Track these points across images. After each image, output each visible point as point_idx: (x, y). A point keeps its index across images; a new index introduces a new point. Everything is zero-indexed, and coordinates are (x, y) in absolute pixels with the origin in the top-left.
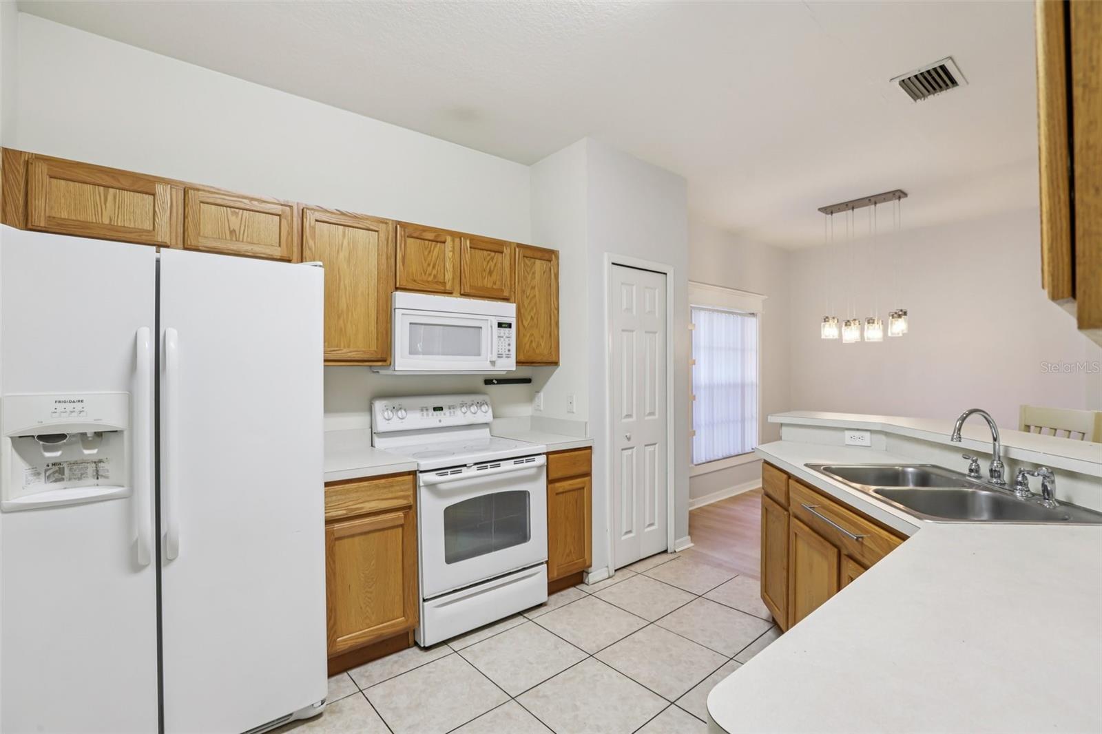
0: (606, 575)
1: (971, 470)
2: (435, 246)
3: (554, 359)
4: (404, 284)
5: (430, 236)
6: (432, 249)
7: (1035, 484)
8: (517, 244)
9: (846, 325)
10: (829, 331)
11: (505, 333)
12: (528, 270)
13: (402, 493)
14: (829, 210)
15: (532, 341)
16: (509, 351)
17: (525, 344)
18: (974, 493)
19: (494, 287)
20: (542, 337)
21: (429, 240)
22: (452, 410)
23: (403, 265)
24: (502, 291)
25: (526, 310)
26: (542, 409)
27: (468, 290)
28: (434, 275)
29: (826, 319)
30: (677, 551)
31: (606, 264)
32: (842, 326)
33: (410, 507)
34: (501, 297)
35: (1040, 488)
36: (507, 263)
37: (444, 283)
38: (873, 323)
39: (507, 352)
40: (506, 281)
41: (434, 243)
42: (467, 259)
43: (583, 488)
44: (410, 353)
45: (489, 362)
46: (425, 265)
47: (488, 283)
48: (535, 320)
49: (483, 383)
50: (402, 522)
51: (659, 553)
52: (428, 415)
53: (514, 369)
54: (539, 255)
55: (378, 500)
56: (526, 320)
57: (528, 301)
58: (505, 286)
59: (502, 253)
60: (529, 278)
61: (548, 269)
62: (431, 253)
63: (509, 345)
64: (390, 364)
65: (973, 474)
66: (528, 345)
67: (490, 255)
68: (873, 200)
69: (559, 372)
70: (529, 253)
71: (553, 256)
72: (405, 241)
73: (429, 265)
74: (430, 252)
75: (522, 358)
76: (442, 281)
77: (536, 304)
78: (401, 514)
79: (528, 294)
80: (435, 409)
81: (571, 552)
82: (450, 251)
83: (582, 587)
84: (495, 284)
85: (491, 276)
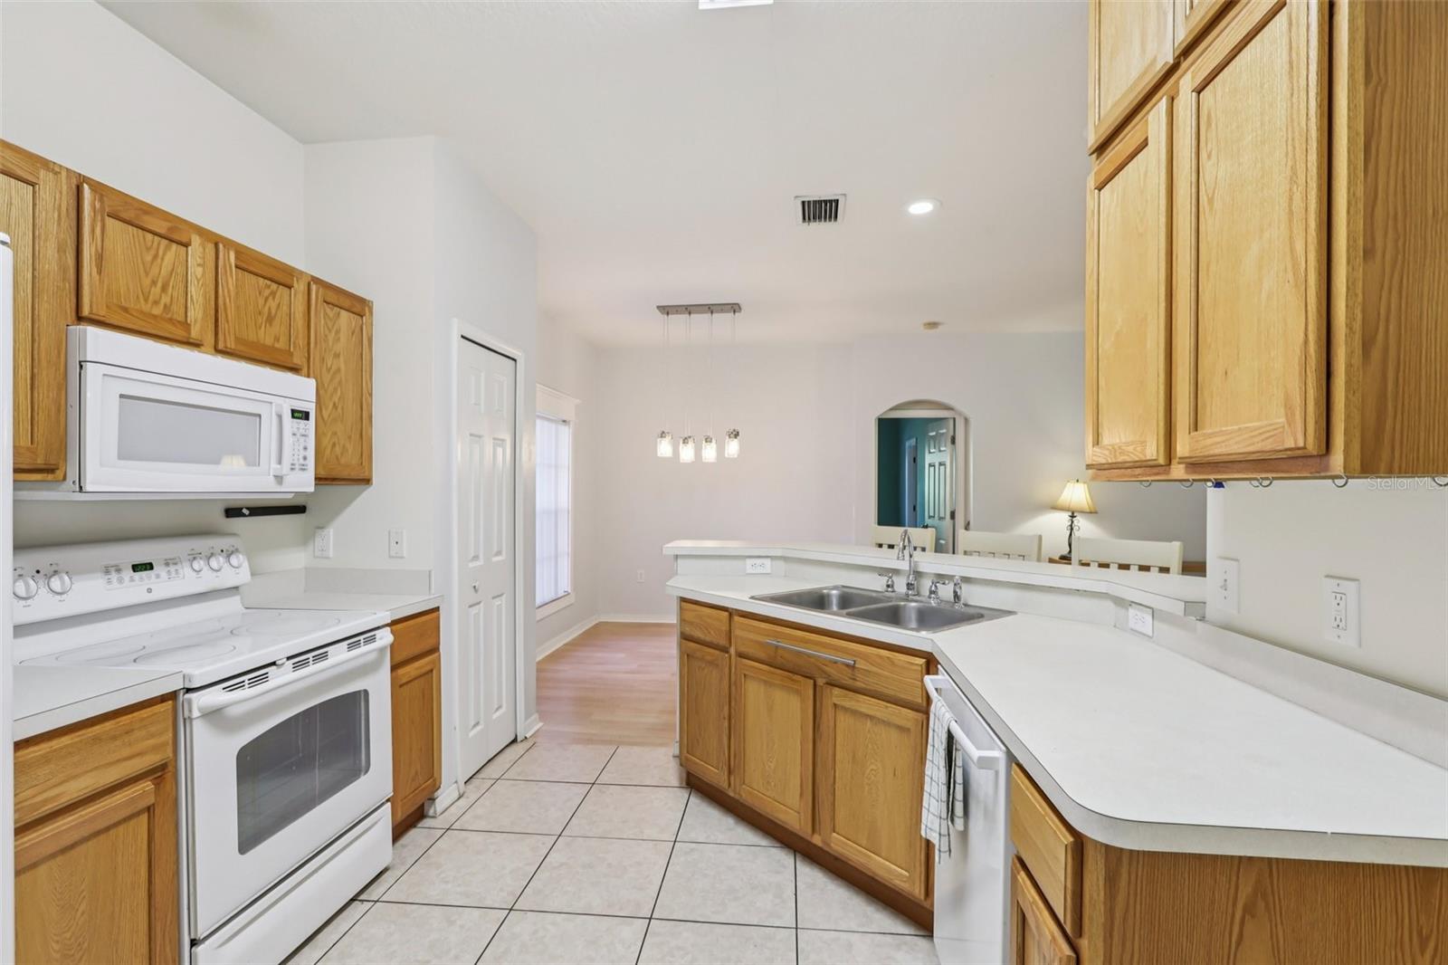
0: (456, 795)
1: (888, 586)
2: (167, 248)
3: (366, 475)
4: (102, 313)
5: (161, 227)
6: (161, 253)
7: (946, 592)
8: (312, 276)
9: (684, 443)
10: (665, 449)
11: (298, 428)
12: (330, 324)
13: (151, 742)
14: (666, 310)
15: (334, 445)
16: (305, 458)
17: (325, 448)
18: (905, 605)
19: (277, 345)
20: (350, 437)
21: (155, 234)
22: (172, 568)
23: (100, 272)
24: (291, 354)
25: (326, 391)
26: (331, 556)
27: (231, 345)
28: (165, 305)
29: (663, 435)
30: (528, 736)
31: (456, 338)
32: (679, 443)
33: (163, 767)
34: (290, 365)
35: (952, 595)
36: (299, 307)
37: (186, 325)
38: (711, 442)
39: (302, 461)
40: (297, 337)
41: (164, 242)
42: (231, 288)
43: (432, 671)
44: (121, 456)
45: (271, 476)
46: (147, 282)
47: (266, 336)
48: (339, 410)
49: (223, 513)
50: (151, 800)
51: (507, 746)
52: (121, 581)
53: (312, 489)
54: (347, 303)
55: (96, 768)
56: (326, 409)
57: (329, 376)
58: (294, 347)
59: (290, 287)
60: (331, 337)
61: (358, 330)
62: (159, 260)
63: (305, 448)
64: (65, 478)
65: (890, 589)
66: (328, 451)
67: (269, 287)
68: (711, 309)
69: (367, 495)
70: (332, 297)
71: (367, 309)
72: (103, 221)
73: (154, 283)
74: (156, 257)
75: (323, 474)
76: (181, 318)
77: (340, 382)
78: (147, 785)
79: (329, 366)
80: (136, 568)
81: (416, 773)
82: (199, 265)
83: (427, 822)
84: (277, 339)
85: (271, 325)
